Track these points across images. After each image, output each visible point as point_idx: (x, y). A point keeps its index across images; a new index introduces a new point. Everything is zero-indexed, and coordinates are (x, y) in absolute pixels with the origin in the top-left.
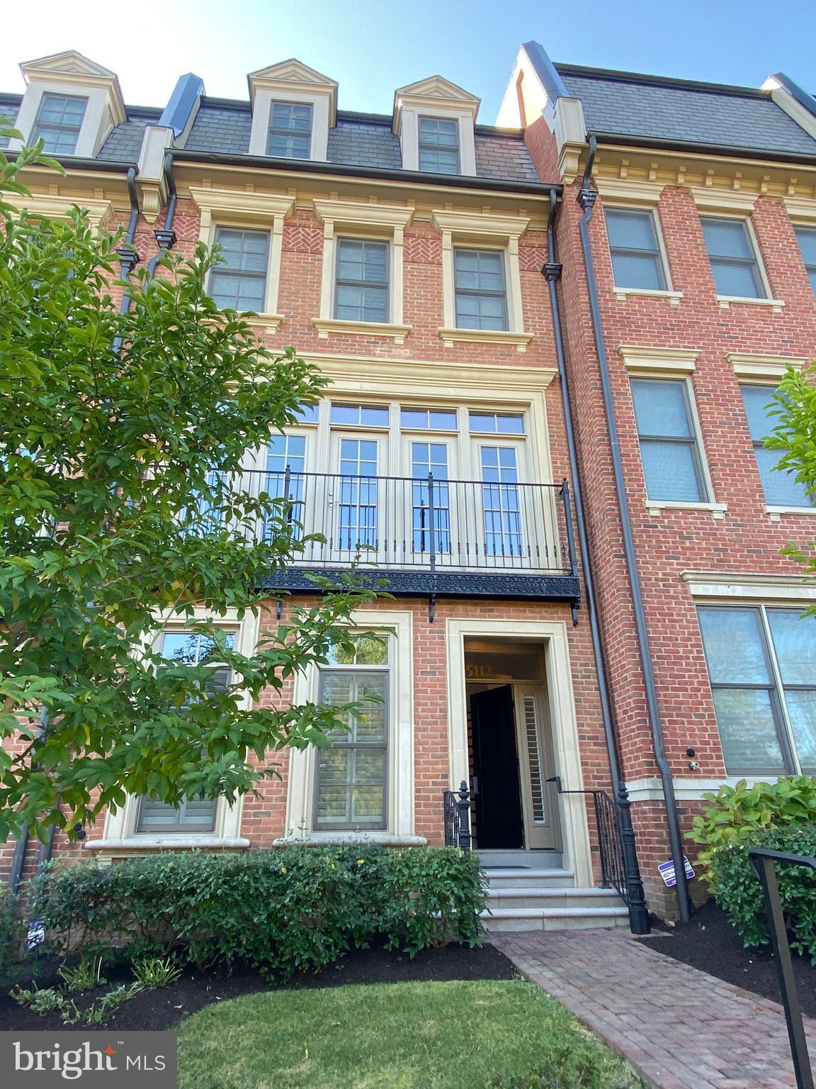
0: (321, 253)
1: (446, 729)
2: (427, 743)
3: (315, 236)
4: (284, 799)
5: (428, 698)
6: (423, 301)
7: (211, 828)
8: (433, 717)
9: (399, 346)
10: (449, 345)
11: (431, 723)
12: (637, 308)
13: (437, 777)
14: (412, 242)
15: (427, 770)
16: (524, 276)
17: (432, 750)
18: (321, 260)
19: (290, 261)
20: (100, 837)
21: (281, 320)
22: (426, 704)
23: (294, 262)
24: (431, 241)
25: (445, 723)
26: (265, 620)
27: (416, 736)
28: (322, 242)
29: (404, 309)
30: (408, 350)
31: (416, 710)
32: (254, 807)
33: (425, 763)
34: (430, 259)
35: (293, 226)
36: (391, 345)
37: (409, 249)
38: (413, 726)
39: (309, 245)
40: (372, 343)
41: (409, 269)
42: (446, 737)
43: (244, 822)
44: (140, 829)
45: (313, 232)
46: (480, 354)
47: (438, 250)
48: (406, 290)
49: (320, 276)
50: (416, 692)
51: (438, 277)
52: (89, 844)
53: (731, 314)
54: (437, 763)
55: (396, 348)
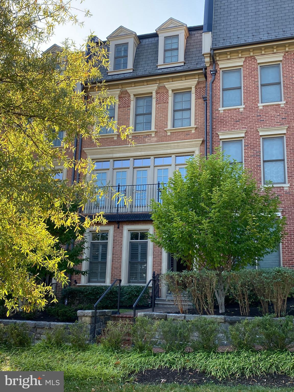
0: (130, 107)
1: (161, 258)
2: (156, 261)
3: (128, 100)
4: (120, 275)
5: (157, 249)
6: (161, 118)
7: (104, 282)
8: (158, 254)
9: (153, 137)
10: (169, 134)
11: (157, 256)
12: (227, 115)
13: (158, 270)
14: (159, 96)
15: (156, 268)
16: (197, 102)
17: (157, 263)
18: (130, 109)
19: (121, 112)
20: (80, 283)
21: (118, 135)
22: (156, 251)
23: (122, 112)
24: (165, 94)
25: (161, 256)
26: (115, 229)
27: (153, 260)
28: (130, 102)
29: (155, 123)
30: (156, 138)
31: (153, 253)
32: (113, 277)
33: (155, 266)
34: (164, 101)
35: (121, 98)
36: (151, 137)
37: (158, 99)
38: (153, 257)
39: (126, 104)
40: (145, 137)
41: (157, 107)
42: (161, 260)
43: (111, 281)
44: (89, 281)
45: (127, 99)
46: (179, 135)
47: (167, 97)
48: (156, 115)
49: (129, 115)
50: (154, 247)
51: (167, 108)
52: (77, 285)
53: (263, 110)
54: (159, 267)
55: (152, 138)
